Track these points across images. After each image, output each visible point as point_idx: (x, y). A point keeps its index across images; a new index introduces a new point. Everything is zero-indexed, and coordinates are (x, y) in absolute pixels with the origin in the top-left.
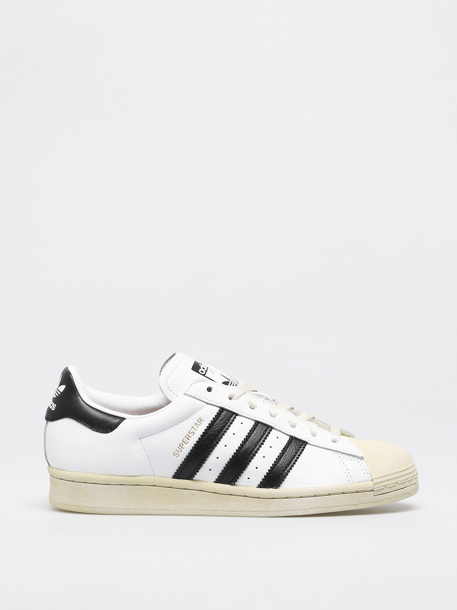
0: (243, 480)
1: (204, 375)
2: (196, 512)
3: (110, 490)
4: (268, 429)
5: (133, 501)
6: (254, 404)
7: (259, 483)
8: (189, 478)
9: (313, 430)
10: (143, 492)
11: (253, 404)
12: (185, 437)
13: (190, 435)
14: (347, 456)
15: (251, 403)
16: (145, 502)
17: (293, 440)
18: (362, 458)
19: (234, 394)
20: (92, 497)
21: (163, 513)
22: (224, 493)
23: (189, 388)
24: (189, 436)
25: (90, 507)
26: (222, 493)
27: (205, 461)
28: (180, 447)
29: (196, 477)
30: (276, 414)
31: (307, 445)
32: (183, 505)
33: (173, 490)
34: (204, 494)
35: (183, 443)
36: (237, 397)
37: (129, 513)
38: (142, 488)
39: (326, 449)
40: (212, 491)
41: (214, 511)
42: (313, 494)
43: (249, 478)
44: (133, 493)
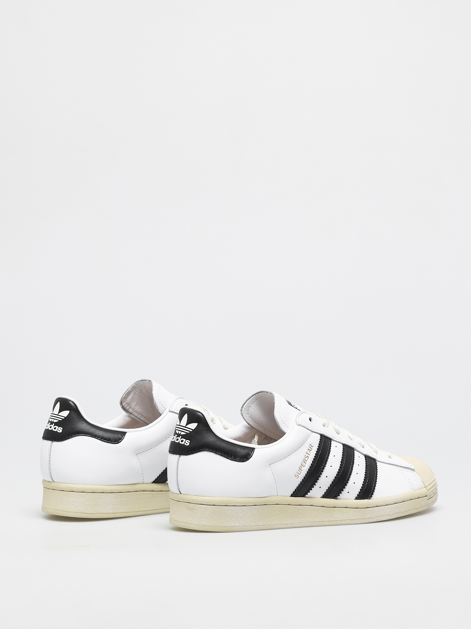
0: (344, 494)
3: (246, 511)
4: (353, 450)
5: (262, 519)
7: (356, 496)
8: (303, 495)
10: (269, 510)
11: (338, 430)
12: (303, 461)
13: (306, 459)
14: (404, 469)
16: (271, 518)
17: (368, 458)
18: (413, 470)
23: (299, 420)
26: (328, 506)
27: (317, 481)
28: (299, 470)
29: (309, 494)
31: (378, 462)
32: (298, 519)
33: (291, 506)
35: (301, 466)
37: (258, 528)
38: (269, 507)
39: (389, 464)
42: (394, 502)
43: (349, 492)
44: (262, 512)
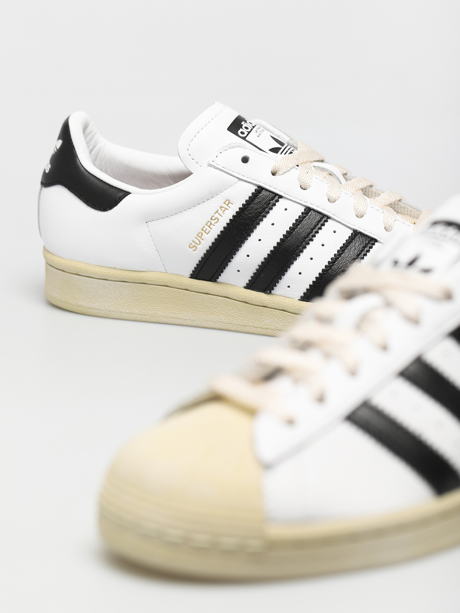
0: (281, 288)
1: (244, 138)
2: (220, 326)
3: (108, 287)
4: (324, 218)
5: (139, 304)
6: (307, 183)
7: (302, 295)
8: (211, 279)
9: (388, 222)
10: (151, 293)
11: (305, 182)
12: (206, 224)
13: (213, 222)
15: (303, 181)
16: (155, 306)
17: (357, 235)
19: (279, 168)
20: (86, 294)
21: (177, 323)
22: (256, 304)
23: (217, 157)
24: (211, 224)
25: (84, 307)
26: (253, 303)
27: (231, 259)
28: (198, 238)
29: (220, 279)
30: (336, 198)
31: (376, 243)
32: (203, 315)
33: (190, 293)
34: (231, 303)
35: (203, 232)
36: (283, 172)
38: (150, 288)
40: (240, 300)
41: (243, 327)
43: (289, 287)
44: (138, 294)
